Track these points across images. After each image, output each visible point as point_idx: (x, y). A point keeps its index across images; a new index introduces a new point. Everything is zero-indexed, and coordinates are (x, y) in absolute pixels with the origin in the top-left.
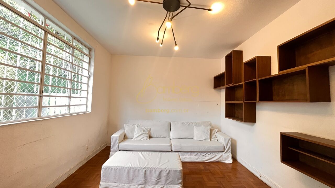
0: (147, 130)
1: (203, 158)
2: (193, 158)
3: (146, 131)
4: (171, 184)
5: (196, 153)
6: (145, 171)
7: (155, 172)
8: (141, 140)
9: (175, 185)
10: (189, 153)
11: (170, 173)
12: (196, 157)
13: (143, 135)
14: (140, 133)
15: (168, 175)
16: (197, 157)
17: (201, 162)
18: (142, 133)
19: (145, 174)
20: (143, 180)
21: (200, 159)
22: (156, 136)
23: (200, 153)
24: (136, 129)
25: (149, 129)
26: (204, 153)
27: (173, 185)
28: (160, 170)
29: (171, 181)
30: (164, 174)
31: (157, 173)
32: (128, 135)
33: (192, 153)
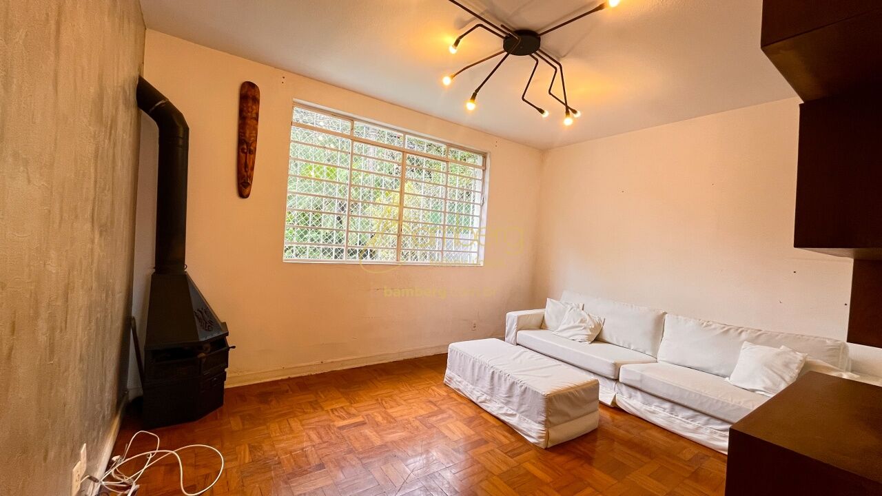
0: (593, 321)
1: (716, 436)
2: (678, 421)
3: (590, 324)
4: (527, 416)
5: (690, 413)
6: (493, 373)
7: (505, 380)
8: (571, 338)
9: (533, 423)
10: (667, 405)
11: (527, 392)
12: (688, 423)
13: (578, 329)
14: (572, 324)
15: (524, 396)
16: (691, 425)
17: (706, 445)
18: (577, 324)
19: (492, 378)
20: (489, 387)
21: (702, 433)
22: (615, 343)
23: (705, 418)
24: (567, 313)
25: (600, 319)
26: (721, 424)
27: (530, 421)
28: (512, 381)
29: (526, 411)
30: (517, 391)
31: (508, 384)
32: (548, 322)
33: (677, 408)
